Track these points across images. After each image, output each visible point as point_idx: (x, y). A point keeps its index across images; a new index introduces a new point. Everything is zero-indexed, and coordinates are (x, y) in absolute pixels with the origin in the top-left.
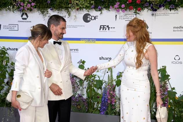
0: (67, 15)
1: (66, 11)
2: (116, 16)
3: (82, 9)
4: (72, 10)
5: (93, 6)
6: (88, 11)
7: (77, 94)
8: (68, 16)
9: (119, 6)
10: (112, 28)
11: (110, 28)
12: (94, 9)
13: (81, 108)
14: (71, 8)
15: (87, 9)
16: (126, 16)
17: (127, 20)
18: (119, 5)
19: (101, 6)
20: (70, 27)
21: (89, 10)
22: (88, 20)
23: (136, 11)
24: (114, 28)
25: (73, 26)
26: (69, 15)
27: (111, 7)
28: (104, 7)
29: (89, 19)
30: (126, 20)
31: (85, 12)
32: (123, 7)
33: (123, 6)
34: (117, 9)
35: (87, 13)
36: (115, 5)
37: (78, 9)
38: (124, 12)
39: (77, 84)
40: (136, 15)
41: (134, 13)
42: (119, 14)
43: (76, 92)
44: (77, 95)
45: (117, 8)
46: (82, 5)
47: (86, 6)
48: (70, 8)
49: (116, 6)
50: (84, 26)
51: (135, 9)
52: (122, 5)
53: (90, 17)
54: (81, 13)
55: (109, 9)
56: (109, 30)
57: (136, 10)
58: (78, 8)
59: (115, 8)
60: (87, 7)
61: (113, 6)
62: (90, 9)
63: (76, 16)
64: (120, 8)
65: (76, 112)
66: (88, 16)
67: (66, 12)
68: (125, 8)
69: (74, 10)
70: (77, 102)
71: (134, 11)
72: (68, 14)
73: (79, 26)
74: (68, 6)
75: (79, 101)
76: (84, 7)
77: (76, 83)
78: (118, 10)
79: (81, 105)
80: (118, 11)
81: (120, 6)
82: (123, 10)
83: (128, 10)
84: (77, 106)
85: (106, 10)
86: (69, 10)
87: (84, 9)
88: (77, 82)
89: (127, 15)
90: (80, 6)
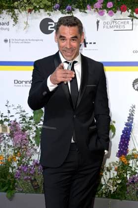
0: (12, 22)
1: (10, 13)
2: (98, 22)
3: (38, 11)
4: (21, 12)
5: (57, 5)
6: (50, 15)
7: (32, 160)
8: (14, 23)
9: (102, 5)
10: (91, 43)
11: (87, 43)
12: (60, 10)
13: (38, 185)
14: (18, 8)
15: (46, 11)
16: (115, 23)
17: (117, 29)
18: (102, 3)
19: (71, 5)
20: (17, 42)
21: (51, 13)
22: (49, 29)
23: (133, 14)
24: (94, 43)
25: (22, 40)
26: (16, 20)
27: (88, 6)
28: (77, 8)
29: (51, 28)
30: (115, 29)
31: (43, 15)
32: (110, 8)
33: (110, 5)
34: (99, 11)
35: (48, 17)
36: (96, 4)
37: (30, 11)
38: (112, 16)
39: (32, 142)
40: (132, 20)
41: (129, 18)
42: (103, 19)
43: (31, 158)
44: (31, 163)
45: (100, 9)
46: (38, 3)
47: (45, 5)
48: (16, 8)
49: (98, 5)
50: (42, 40)
51: (130, 11)
52: (109, 3)
53: (52, 25)
54: (36, 18)
55: (86, 11)
56: (85, 46)
57: (133, 11)
58: (30, 8)
59: (97, 9)
60: (47, 8)
61: (92, 5)
62: (52, 11)
63: (27, 23)
64: (105, 7)
65: (30, 192)
66: (49, 23)
67: (10, 16)
68: (114, 9)
69: (24, 13)
70: (32, 175)
71: (129, 14)
72: (13, 19)
73: (33, 40)
74: (12, 5)
75: (35, 173)
76: (41, 7)
77: (30, 140)
78: (102, 12)
79: (39, 179)
80: (102, 14)
81: (104, 5)
82: (109, 11)
83: (119, 12)
84: (32, 181)
85: (80, 11)
86: (15, 12)
87: (42, 11)
88: (31, 138)
89: (118, 21)
90: (35, 4)
